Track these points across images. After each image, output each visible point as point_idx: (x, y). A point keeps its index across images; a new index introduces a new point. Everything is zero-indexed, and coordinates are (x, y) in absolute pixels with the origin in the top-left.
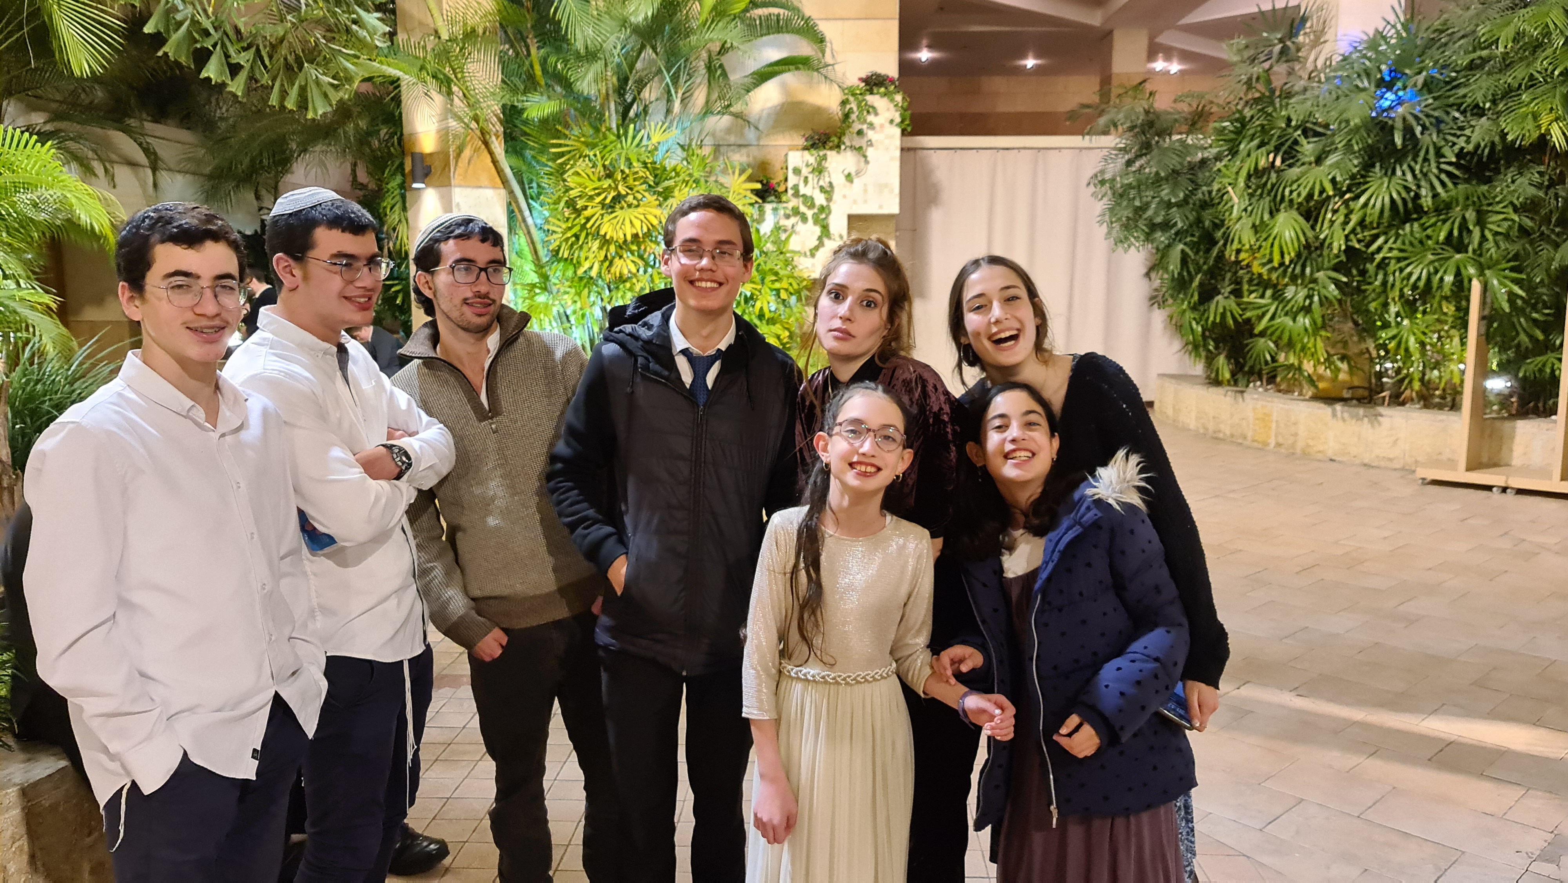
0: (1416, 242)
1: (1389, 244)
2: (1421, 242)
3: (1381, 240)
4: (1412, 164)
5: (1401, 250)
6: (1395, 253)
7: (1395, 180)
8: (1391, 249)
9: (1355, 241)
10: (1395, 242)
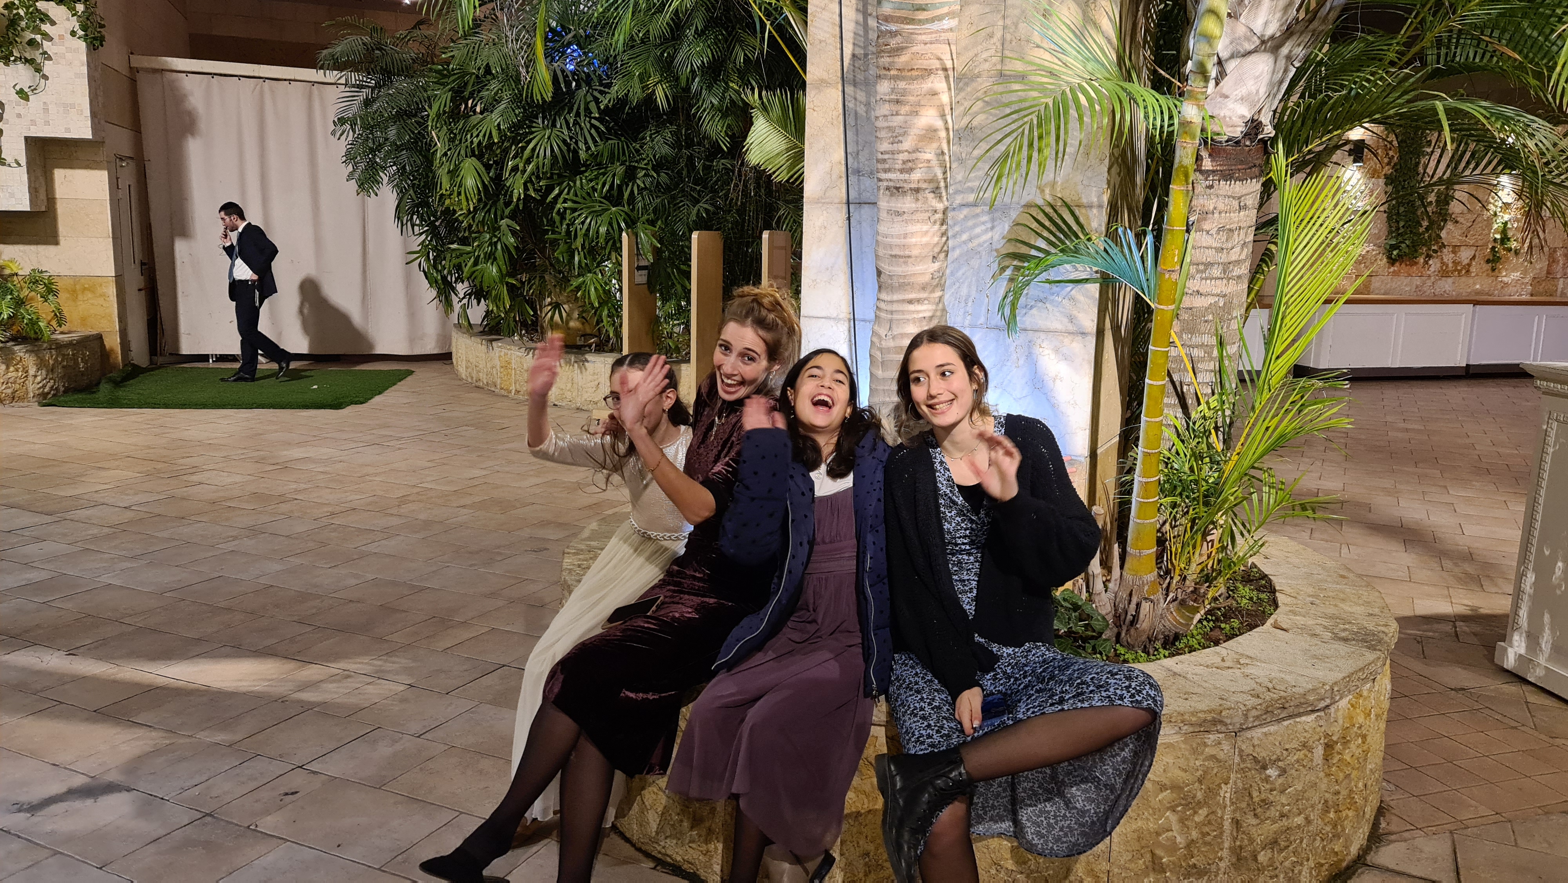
0: (584, 195)
1: (564, 195)
2: (588, 194)
3: (556, 191)
4: (568, 117)
5: (574, 202)
6: (569, 204)
7: (555, 131)
8: (565, 201)
9: (531, 190)
10: (568, 194)
